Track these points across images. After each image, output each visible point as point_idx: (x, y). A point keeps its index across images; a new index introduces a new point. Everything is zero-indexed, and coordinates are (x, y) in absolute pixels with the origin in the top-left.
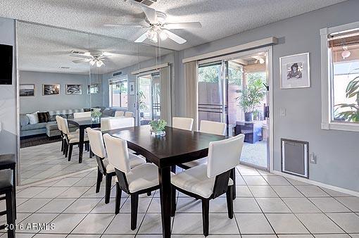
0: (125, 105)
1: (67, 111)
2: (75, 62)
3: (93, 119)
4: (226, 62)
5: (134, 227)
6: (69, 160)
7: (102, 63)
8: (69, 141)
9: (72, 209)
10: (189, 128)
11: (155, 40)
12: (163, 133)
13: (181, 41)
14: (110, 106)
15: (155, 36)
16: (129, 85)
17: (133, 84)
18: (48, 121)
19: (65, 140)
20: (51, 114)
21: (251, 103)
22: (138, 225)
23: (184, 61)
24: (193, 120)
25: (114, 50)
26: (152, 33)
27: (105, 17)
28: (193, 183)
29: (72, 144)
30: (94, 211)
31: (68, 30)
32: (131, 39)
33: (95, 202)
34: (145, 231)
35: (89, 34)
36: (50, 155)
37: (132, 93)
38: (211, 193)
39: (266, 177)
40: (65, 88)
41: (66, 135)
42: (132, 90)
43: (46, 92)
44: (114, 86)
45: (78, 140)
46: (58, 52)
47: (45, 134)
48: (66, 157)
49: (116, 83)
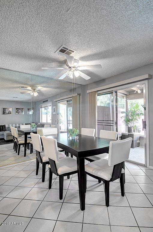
0: (50, 121)
1: (16, 124)
2: (22, 93)
3: (32, 129)
4: (116, 92)
5: (61, 198)
6: (18, 154)
7: (37, 94)
8: (18, 142)
9: (23, 184)
10: (93, 135)
11: (72, 77)
12: (77, 138)
13: (88, 78)
14: (41, 122)
15: (72, 75)
16: (52, 108)
17: (55, 107)
18: (5, 131)
19: (16, 142)
20: (7, 126)
21: (132, 120)
22: (63, 197)
23: (88, 92)
24: (95, 130)
25: (44, 85)
26: (70, 72)
27: (42, 63)
28: (98, 170)
29: (20, 145)
30: (36, 186)
31: (20, 72)
32: (55, 78)
33: (36, 181)
34: (68, 200)
35: (32, 75)
36: (7, 151)
37: (54, 113)
38: (110, 177)
39: (144, 171)
40: (15, 110)
41: (17, 138)
42: (54, 111)
43: (4, 113)
44: (43, 109)
45: (24, 142)
46: (12, 87)
47: (3, 139)
48: (16, 152)
49: (44, 107)
